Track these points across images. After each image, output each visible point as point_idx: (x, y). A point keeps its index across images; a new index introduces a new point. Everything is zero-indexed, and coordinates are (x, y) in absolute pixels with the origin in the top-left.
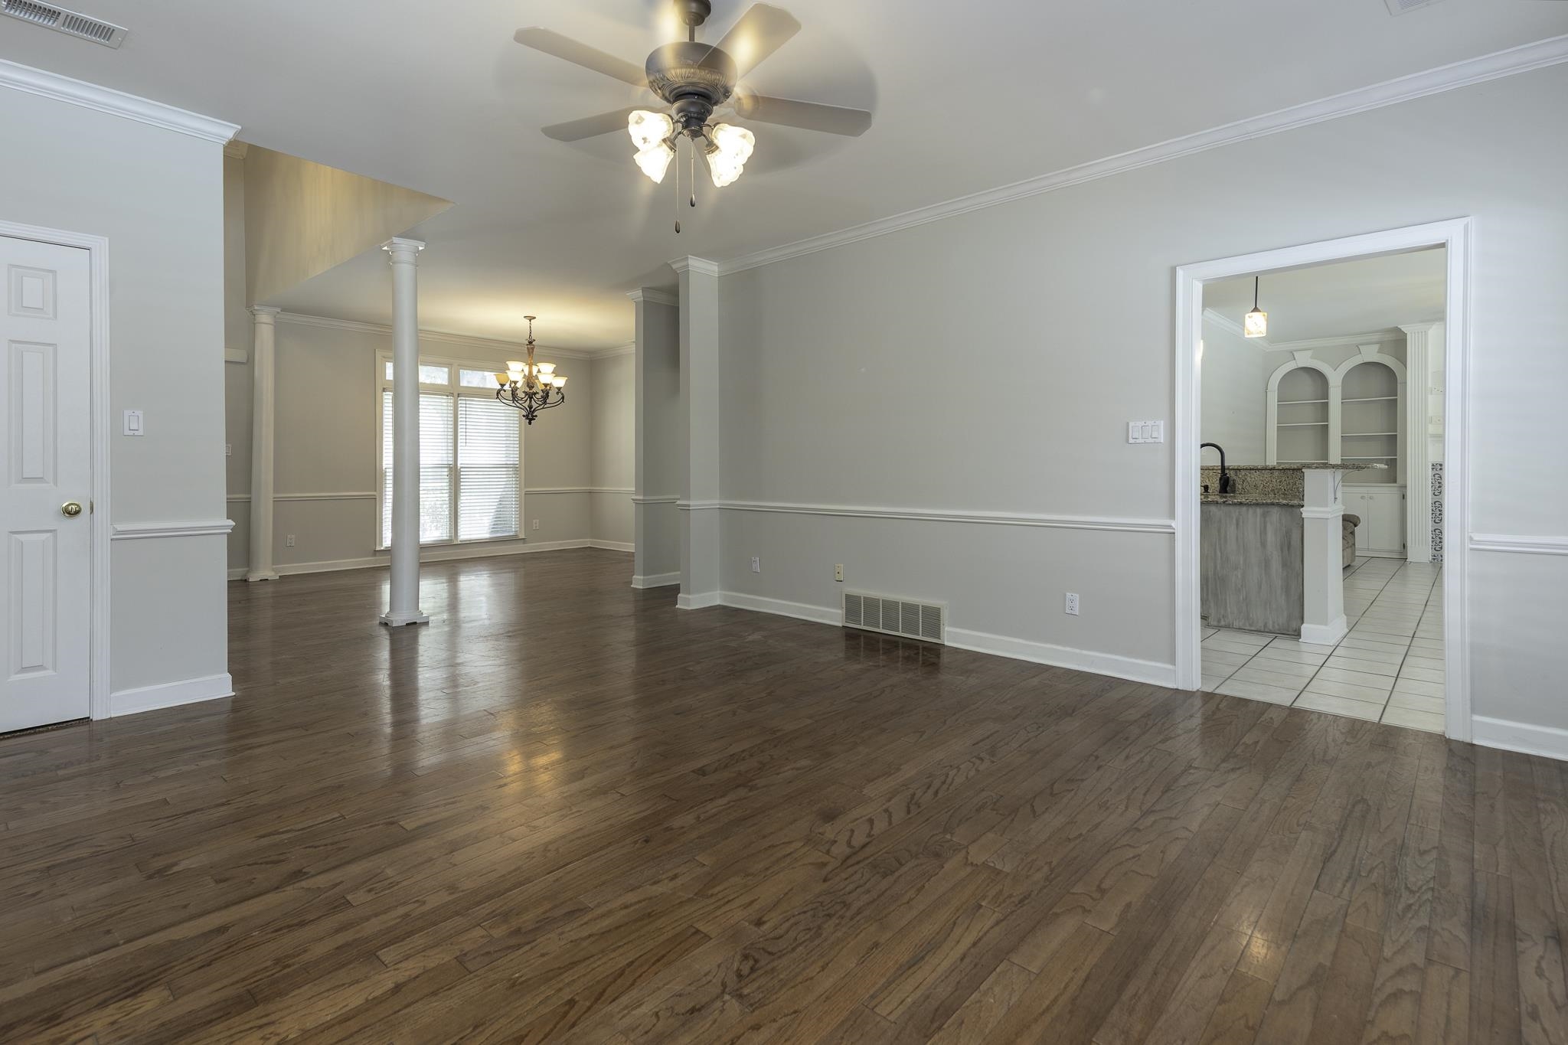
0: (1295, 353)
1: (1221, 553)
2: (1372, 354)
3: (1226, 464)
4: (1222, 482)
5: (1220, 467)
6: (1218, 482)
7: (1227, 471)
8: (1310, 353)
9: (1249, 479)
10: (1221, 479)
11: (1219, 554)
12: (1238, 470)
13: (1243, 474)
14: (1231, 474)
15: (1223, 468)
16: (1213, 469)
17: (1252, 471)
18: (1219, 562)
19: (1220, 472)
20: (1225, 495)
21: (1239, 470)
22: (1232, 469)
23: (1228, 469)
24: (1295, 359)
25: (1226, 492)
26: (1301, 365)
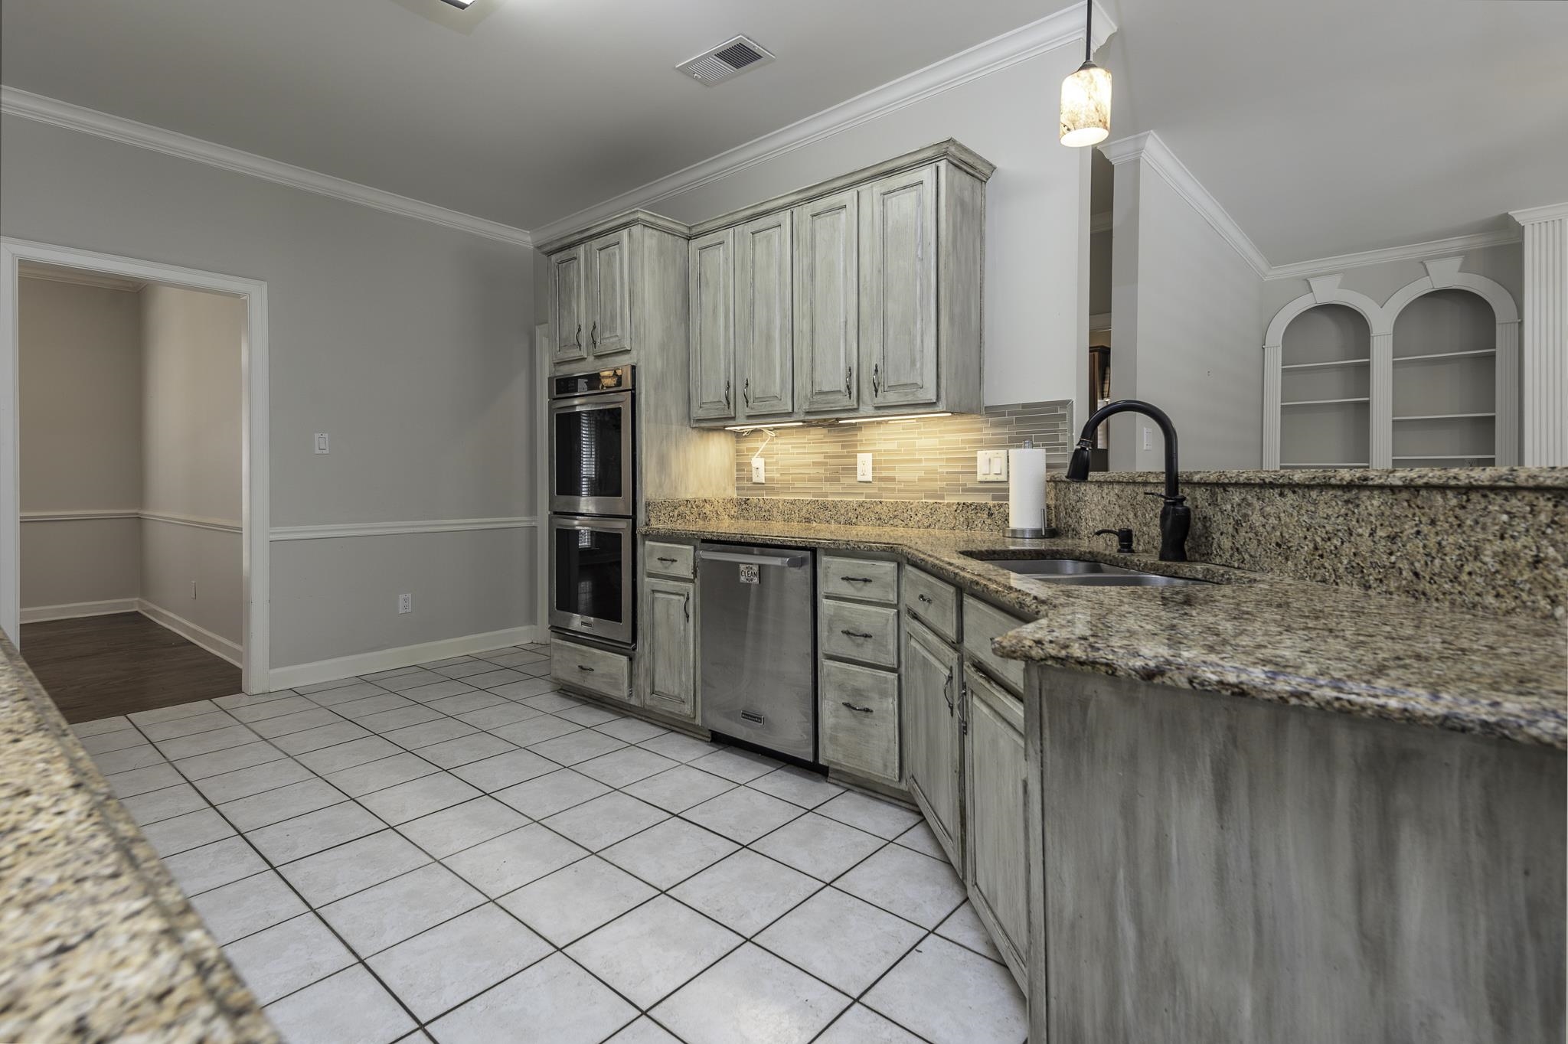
0: (1311, 280)
1: (1141, 934)
2: (1448, 275)
3: (1183, 467)
4: (1169, 522)
5: (1163, 478)
6: (1157, 521)
7: (1185, 491)
8: (1338, 279)
9: (1256, 519)
10: (1164, 516)
11: (1128, 932)
12: (1218, 486)
13: (1237, 499)
14: (1196, 500)
15: (1172, 479)
16: (1145, 484)
17: (1268, 493)
18: (1129, 967)
19: (1162, 491)
20: (1175, 565)
21: (1224, 486)
22: (1199, 484)
23: (1189, 483)
24: (1312, 291)
25: (1182, 557)
26: (1323, 300)
